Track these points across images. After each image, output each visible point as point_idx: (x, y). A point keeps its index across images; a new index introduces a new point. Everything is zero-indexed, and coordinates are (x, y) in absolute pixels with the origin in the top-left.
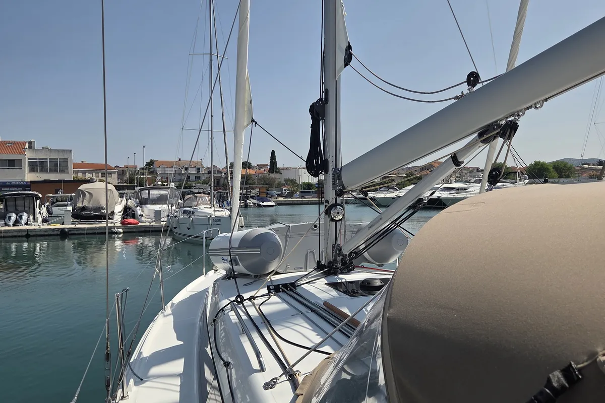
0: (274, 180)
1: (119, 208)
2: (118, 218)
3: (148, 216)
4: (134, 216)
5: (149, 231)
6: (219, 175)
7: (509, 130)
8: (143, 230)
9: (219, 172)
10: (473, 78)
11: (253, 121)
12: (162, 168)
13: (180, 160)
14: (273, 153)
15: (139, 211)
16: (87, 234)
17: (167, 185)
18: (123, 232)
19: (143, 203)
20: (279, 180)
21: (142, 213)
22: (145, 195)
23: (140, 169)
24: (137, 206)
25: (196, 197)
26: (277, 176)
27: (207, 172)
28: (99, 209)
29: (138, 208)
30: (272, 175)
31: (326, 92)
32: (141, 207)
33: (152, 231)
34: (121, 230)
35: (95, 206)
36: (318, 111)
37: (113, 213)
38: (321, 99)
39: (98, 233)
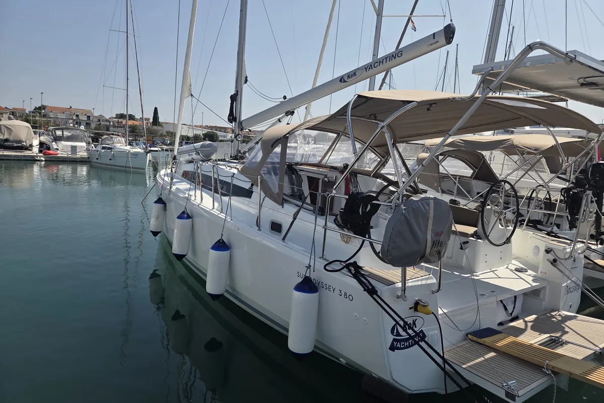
0: (157, 131)
1: (36, 142)
2: (36, 150)
3: (63, 150)
4: (49, 148)
5: (67, 161)
6: (108, 123)
7: (292, 113)
8: (62, 159)
9: (107, 121)
10: (285, 97)
11: (192, 95)
12: (54, 113)
13: (71, 107)
14: (156, 109)
15: (54, 145)
16: (14, 160)
17: (77, 127)
18: (45, 161)
19: (57, 139)
20: (161, 132)
21: (57, 148)
22: (59, 133)
23: (30, 112)
24: (53, 142)
25: (112, 137)
26: (159, 128)
27: (96, 120)
28: (20, 142)
29: (54, 143)
30: (155, 128)
31: (237, 91)
32: (56, 143)
33: (70, 161)
34: (43, 159)
35: (15, 139)
36: (234, 98)
37: (31, 146)
38: (235, 94)
39: (23, 160)
